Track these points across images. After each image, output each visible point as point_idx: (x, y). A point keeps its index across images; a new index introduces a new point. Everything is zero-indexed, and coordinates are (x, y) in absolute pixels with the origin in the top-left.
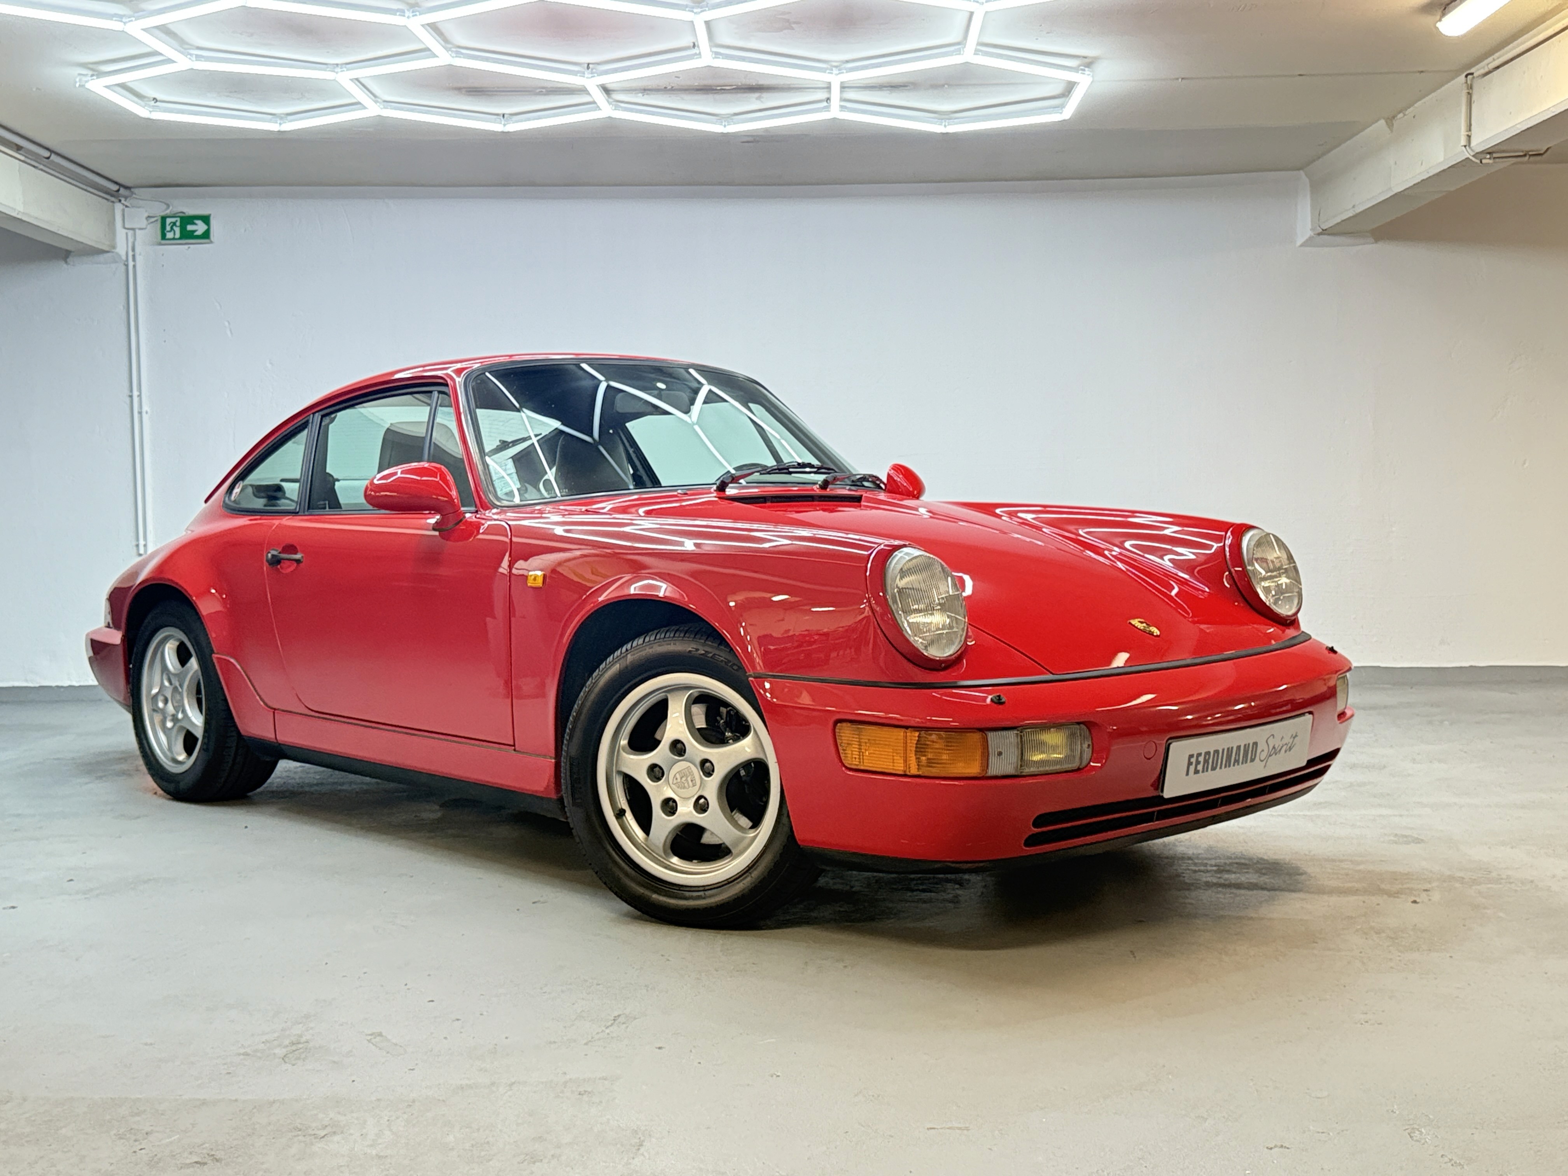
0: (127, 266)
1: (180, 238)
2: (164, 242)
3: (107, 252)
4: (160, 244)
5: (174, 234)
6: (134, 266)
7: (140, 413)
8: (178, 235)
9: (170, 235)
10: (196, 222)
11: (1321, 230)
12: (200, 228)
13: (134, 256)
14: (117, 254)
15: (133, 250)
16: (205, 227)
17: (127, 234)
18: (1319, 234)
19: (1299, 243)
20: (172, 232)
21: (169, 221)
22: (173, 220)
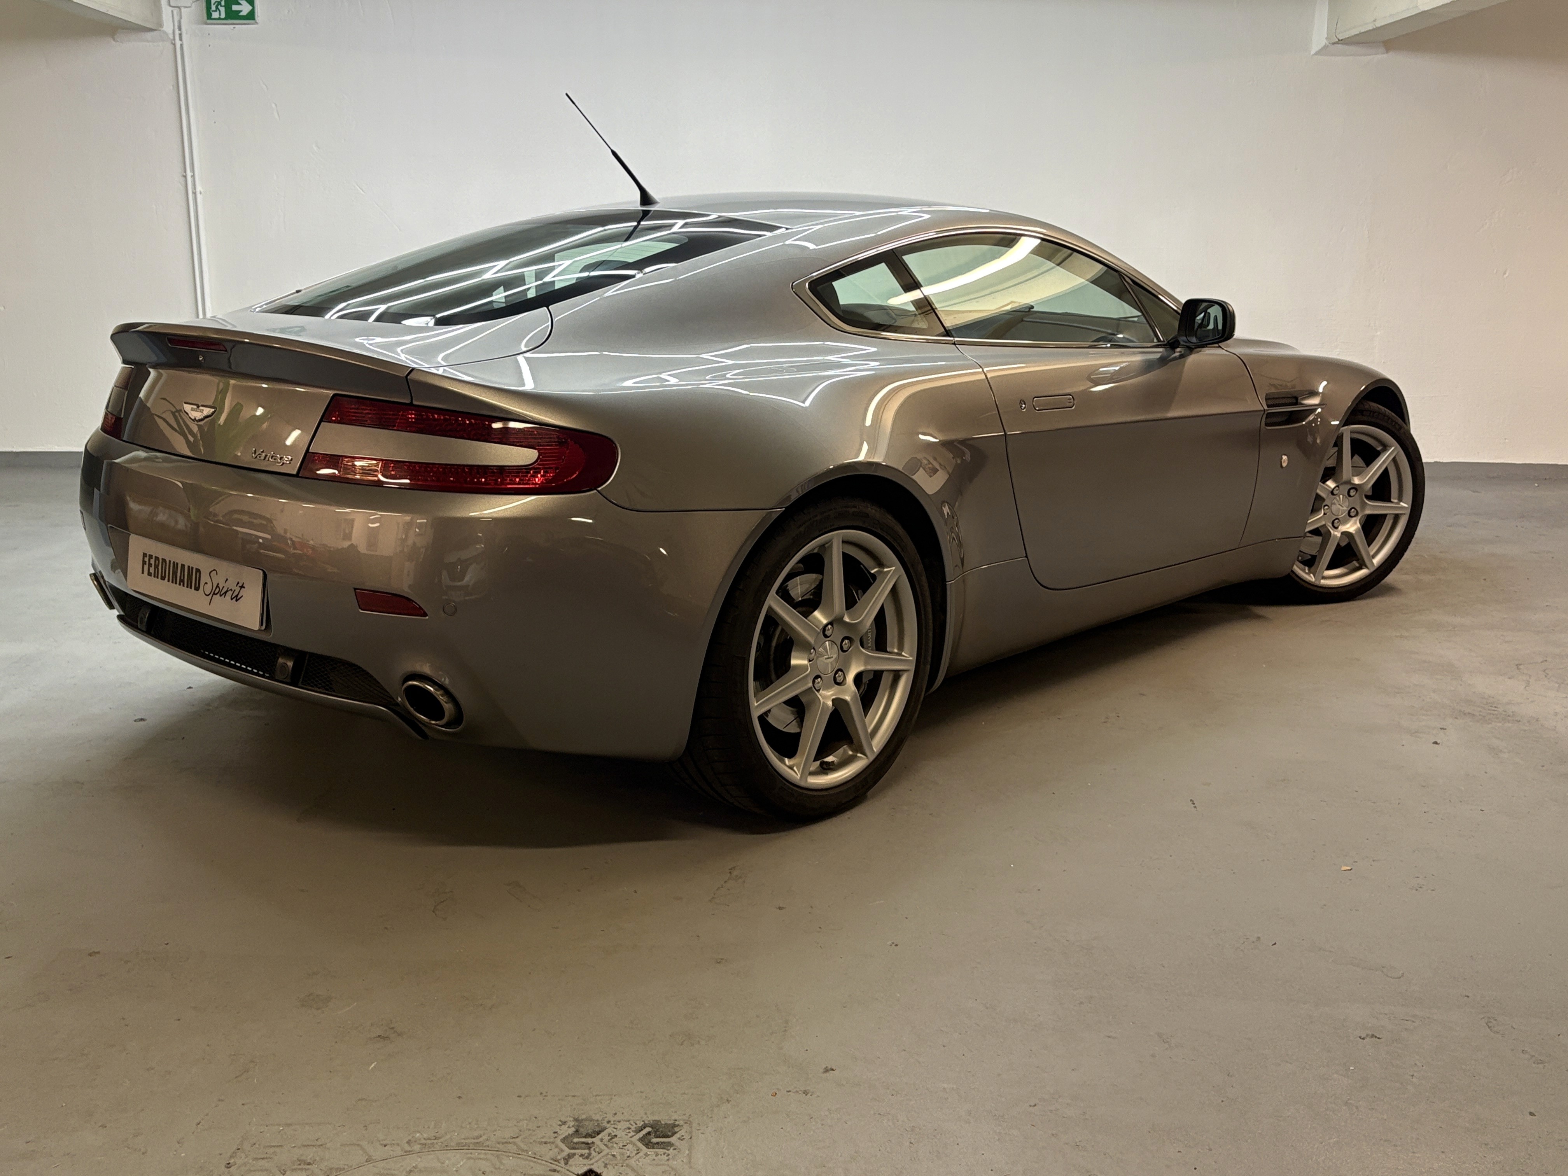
0: (174, 44)
1: (225, 19)
2: (209, 21)
3: (155, 30)
4: (207, 24)
5: (220, 14)
6: (181, 45)
7: (194, 193)
8: (223, 16)
9: (215, 15)
10: (241, 2)
11: (1337, 40)
12: (244, 8)
13: (180, 35)
14: (165, 33)
15: (180, 29)
16: (251, 8)
17: (172, 11)
18: (1334, 44)
19: (1313, 52)
20: (218, 12)
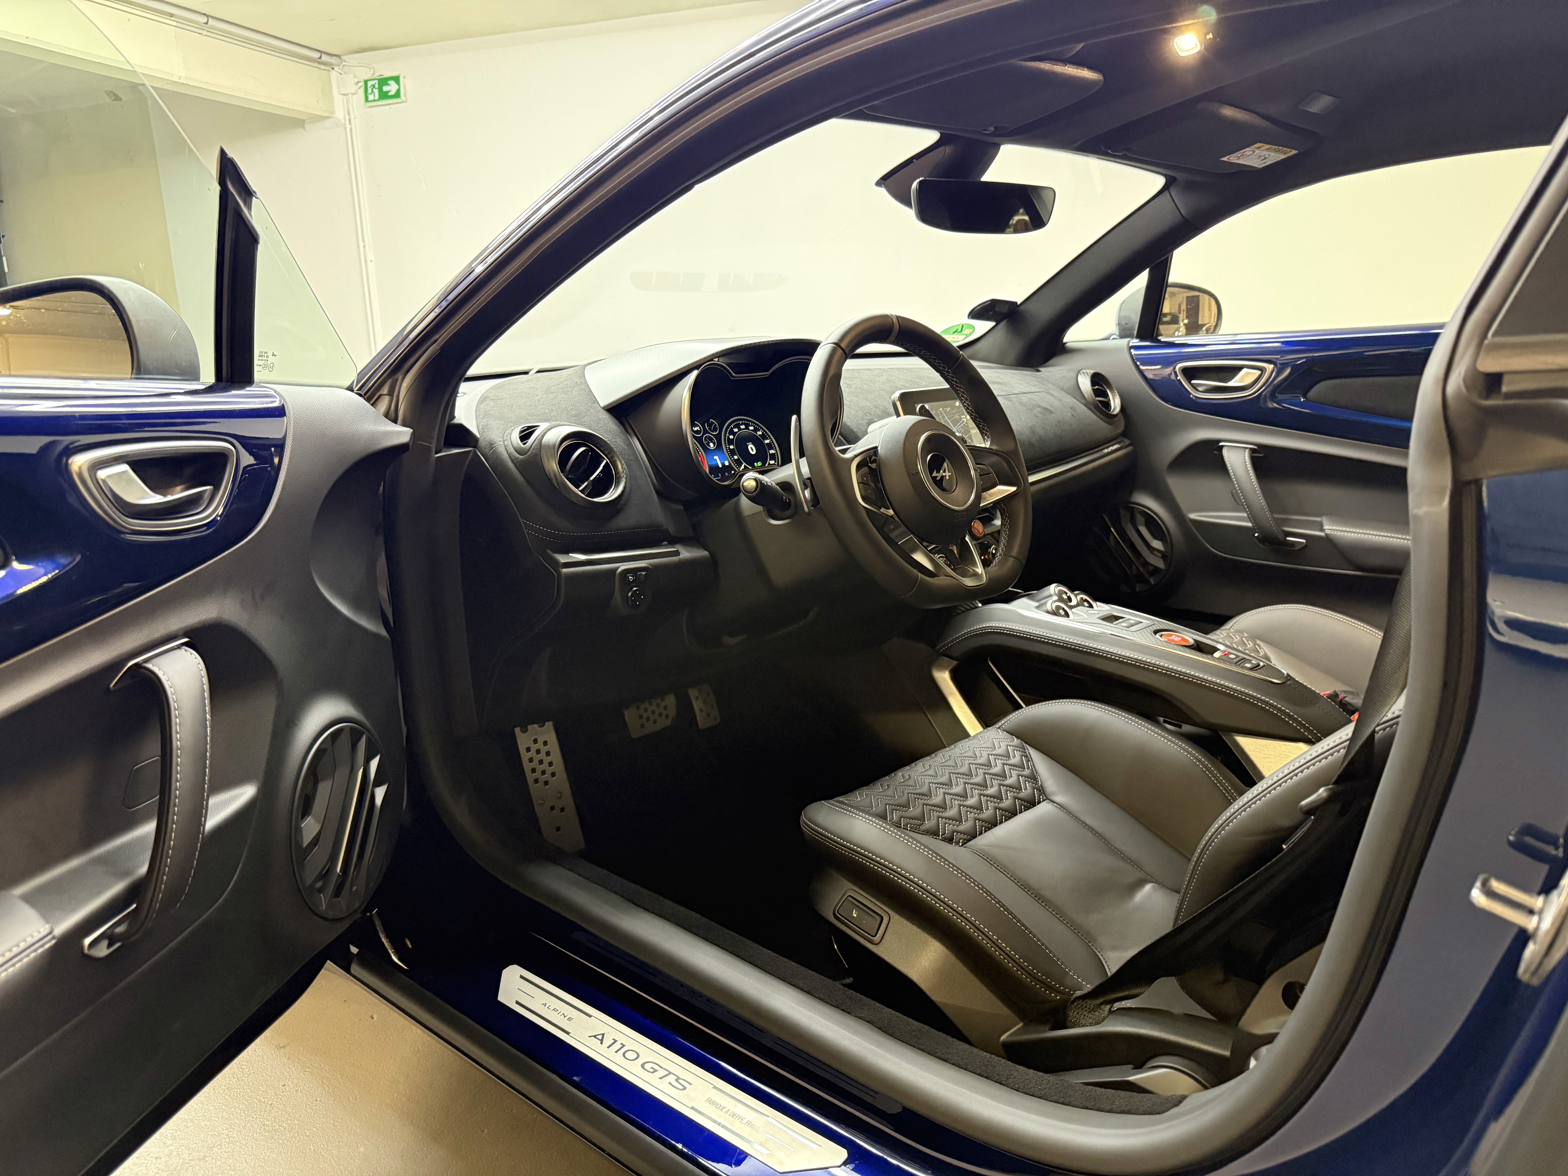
0: (345, 129)
1: (381, 100)
2: (368, 104)
3: (328, 117)
4: (367, 107)
5: (374, 96)
6: (351, 129)
7: (366, 261)
8: (377, 97)
9: (371, 97)
10: (389, 82)
12: (392, 88)
13: (350, 120)
14: (338, 119)
15: (349, 114)
16: (397, 87)
17: (343, 99)
21: (370, 84)
22: (373, 82)
